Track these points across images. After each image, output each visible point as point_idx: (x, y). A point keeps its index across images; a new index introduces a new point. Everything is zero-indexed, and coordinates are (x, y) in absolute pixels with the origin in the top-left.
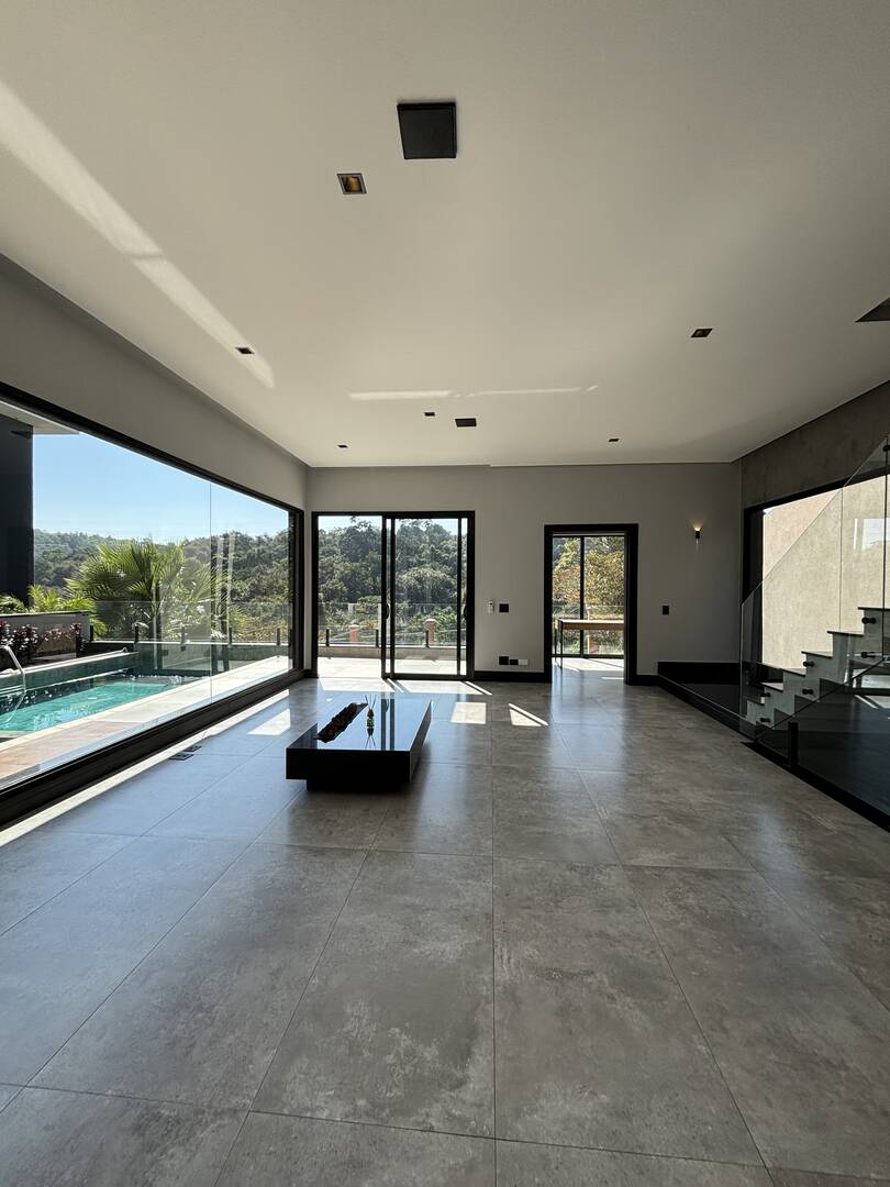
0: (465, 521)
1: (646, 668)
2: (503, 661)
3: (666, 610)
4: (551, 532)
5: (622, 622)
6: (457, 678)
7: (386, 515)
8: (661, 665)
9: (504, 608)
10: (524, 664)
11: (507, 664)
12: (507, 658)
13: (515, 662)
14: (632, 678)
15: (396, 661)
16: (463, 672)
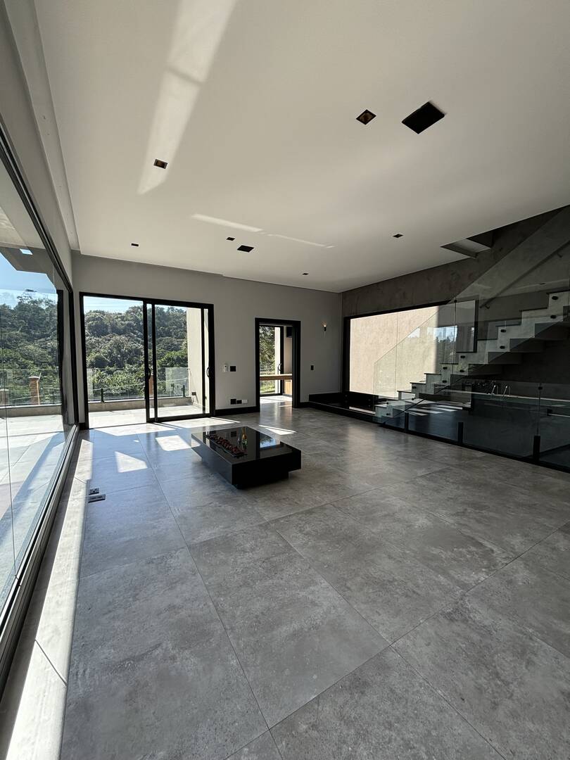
0: (206, 311)
1: (304, 398)
2: (233, 401)
3: (312, 368)
4: (259, 322)
5: (291, 375)
6: (204, 416)
7: (146, 301)
8: (310, 396)
9: (233, 369)
10: (246, 403)
11: (235, 403)
12: (235, 400)
13: (240, 402)
14: (297, 404)
15: (159, 409)
16: (207, 411)
